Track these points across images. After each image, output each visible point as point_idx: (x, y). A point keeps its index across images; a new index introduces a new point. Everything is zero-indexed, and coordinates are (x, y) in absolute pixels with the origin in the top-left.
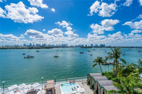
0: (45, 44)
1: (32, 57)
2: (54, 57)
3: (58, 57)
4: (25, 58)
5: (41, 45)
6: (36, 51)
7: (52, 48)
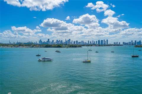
0: (70, 40)
1: (50, 60)
2: (84, 62)
3: (90, 62)
4: (40, 61)
5: (64, 41)
6: (56, 51)
7: (80, 46)
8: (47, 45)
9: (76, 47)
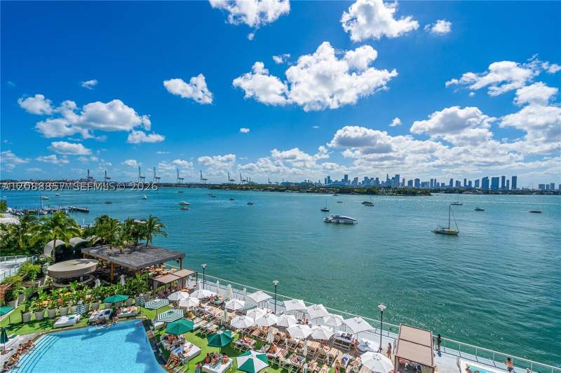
0: (398, 176)
1: (349, 223)
2: (437, 233)
3: (454, 234)
4: (328, 222)
5: (383, 179)
6: (364, 203)
7: (427, 193)
8: (343, 188)
9: (413, 193)
